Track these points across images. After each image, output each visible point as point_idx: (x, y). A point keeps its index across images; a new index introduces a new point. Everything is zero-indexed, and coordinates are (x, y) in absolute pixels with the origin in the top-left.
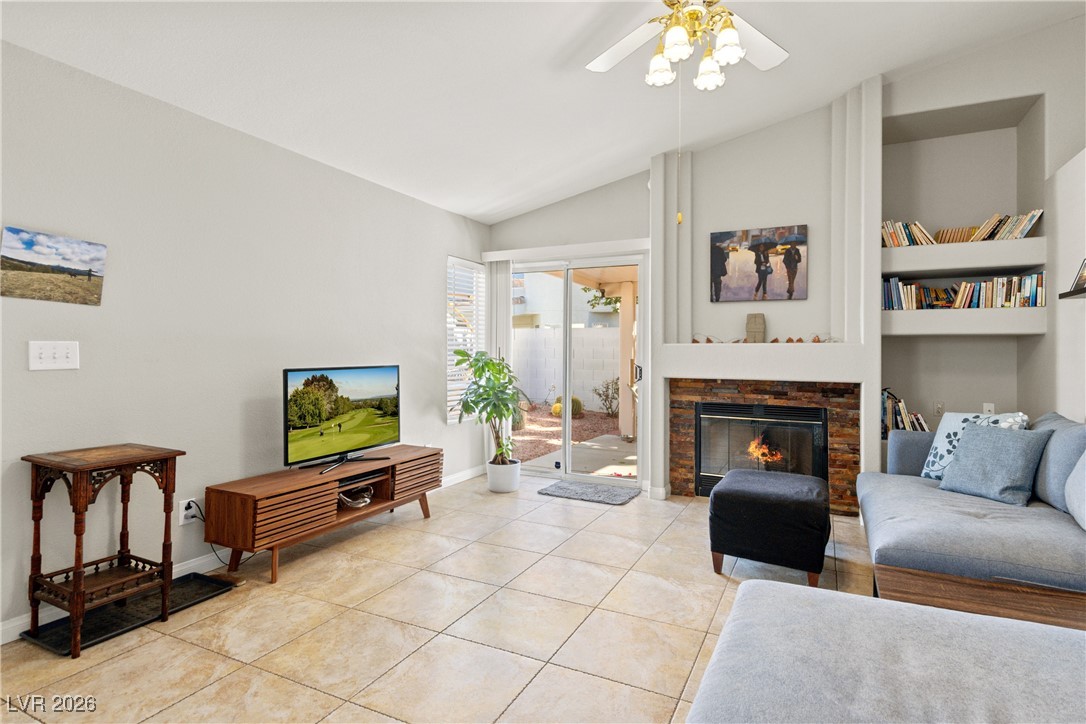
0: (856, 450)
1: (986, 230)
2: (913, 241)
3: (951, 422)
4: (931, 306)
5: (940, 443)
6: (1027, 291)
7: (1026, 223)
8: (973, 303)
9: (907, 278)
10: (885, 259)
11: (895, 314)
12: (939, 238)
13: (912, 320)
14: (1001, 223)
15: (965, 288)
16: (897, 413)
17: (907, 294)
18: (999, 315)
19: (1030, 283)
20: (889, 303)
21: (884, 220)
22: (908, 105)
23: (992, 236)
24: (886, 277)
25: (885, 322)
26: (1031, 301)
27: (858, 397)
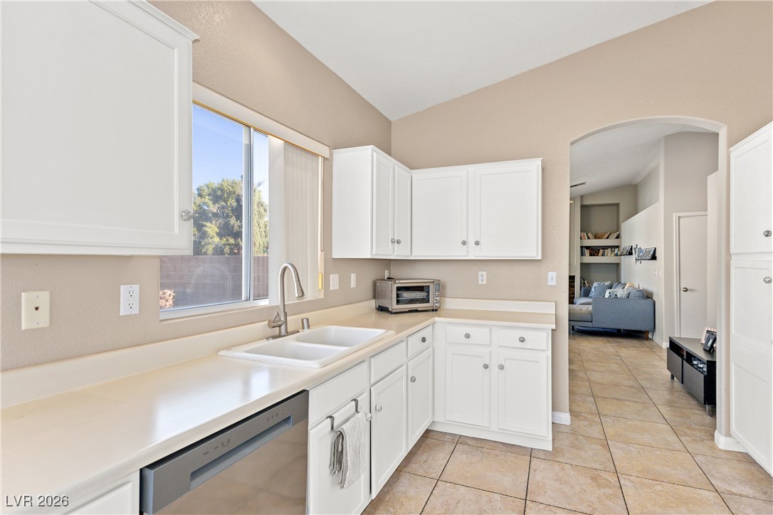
0: (574, 294)
1: (606, 236)
2: (589, 238)
3: (595, 284)
4: (594, 255)
5: (593, 289)
6: (616, 252)
7: (615, 235)
8: (603, 255)
9: (587, 248)
10: (581, 243)
11: (584, 257)
12: (596, 237)
13: (589, 259)
14: (610, 234)
15: (601, 251)
16: (584, 283)
17: (587, 252)
18: (609, 258)
19: (616, 250)
20: (582, 254)
21: (581, 232)
22: (586, 202)
23: (607, 238)
24: (582, 247)
25: (581, 260)
26: (616, 255)
27: (574, 279)
